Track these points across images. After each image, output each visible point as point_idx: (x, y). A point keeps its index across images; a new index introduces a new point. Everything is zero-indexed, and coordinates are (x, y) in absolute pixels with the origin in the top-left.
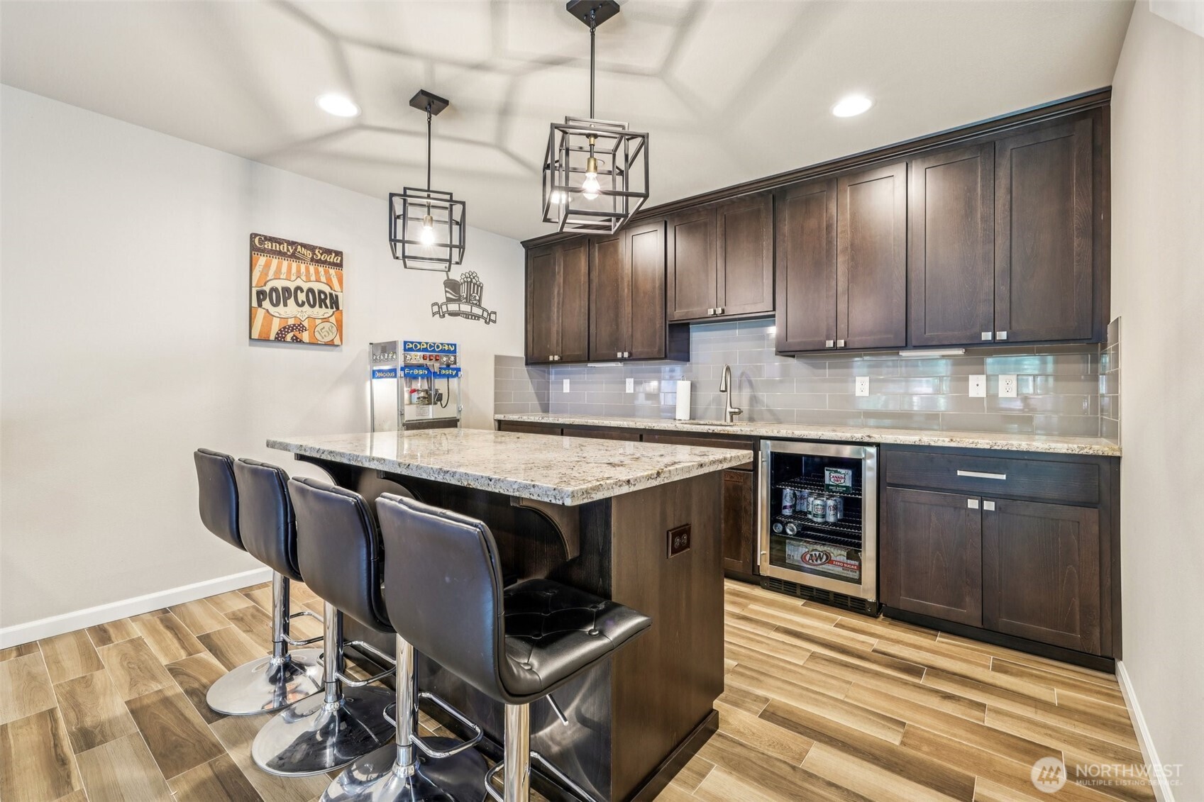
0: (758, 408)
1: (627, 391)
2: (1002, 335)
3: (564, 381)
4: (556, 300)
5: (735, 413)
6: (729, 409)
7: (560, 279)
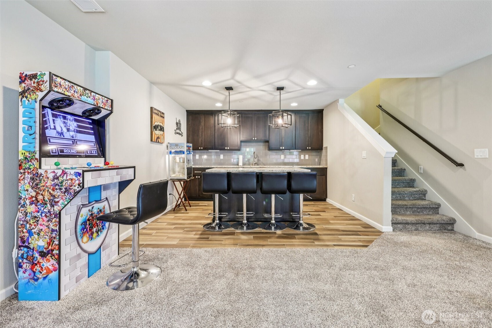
0: (259, 162)
1: (221, 158)
2: (310, 148)
3: (196, 155)
4: (201, 131)
5: (256, 163)
6: (254, 163)
7: (203, 124)
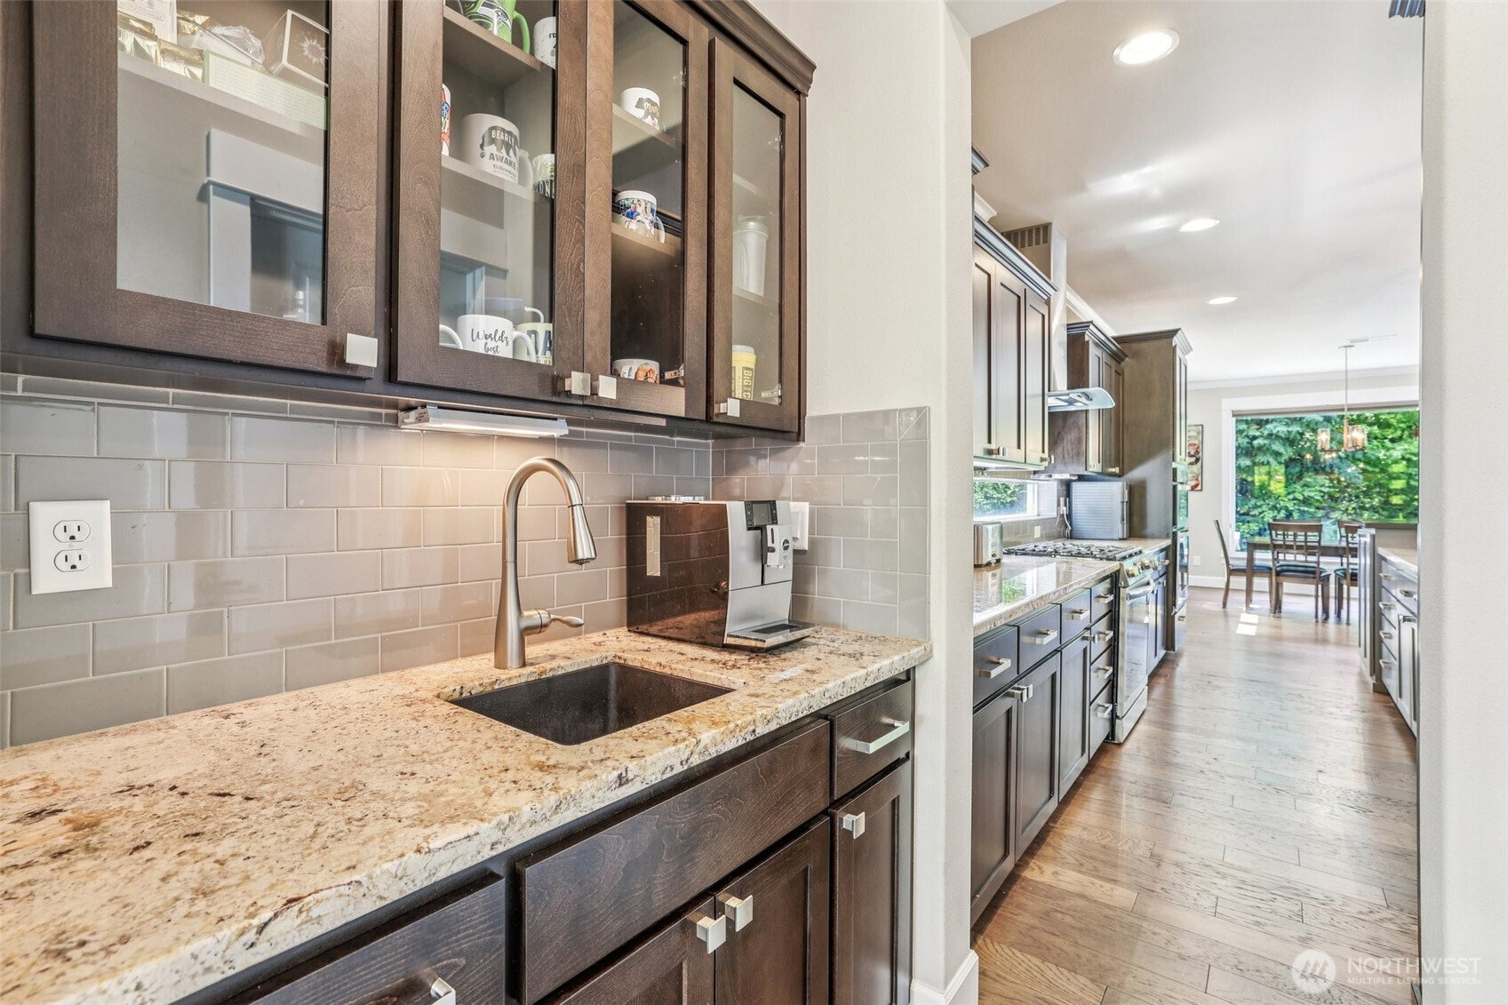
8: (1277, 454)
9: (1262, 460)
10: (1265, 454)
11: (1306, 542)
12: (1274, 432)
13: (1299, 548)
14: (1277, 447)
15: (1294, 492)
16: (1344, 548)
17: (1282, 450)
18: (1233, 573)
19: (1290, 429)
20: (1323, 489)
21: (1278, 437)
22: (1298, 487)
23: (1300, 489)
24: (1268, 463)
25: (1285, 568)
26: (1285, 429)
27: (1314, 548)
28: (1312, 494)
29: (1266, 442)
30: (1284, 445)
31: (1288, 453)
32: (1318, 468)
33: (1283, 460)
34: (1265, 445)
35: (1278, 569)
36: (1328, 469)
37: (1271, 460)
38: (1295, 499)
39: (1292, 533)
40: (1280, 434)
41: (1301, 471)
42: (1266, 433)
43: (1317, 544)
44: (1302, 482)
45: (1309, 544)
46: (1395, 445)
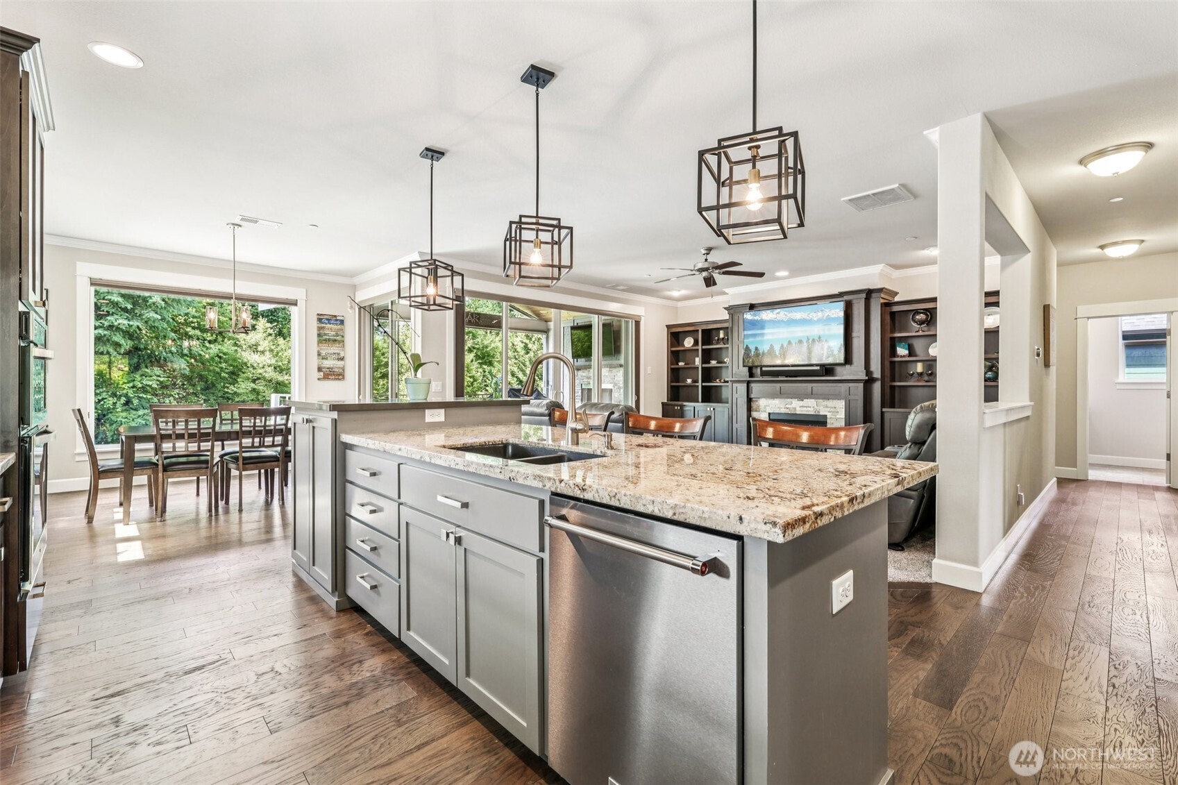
8: (117, 345)
9: (102, 350)
10: (105, 344)
11: (199, 429)
12: (116, 324)
13: (192, 436)
14: (118, 338)
15: (134, 380)
16: (237, 433)
17: (122, 342)
18: (101, 475)
19: (131, 323)
20: (159, 379)
21: (118, 329)
22: (138, 376)
23: (139, 379)
24: (108, 353)
25: (174, 460)
26: (126, 322)
27: (208, 434)
28: (150, 383)
29: (106, 332)
30: (124, 337)
31: (127, 344)
32: (155, 360)
33: (122, 351)
34: (105, 335)
35: (165, 462)
36: (162, 362)
37: (111, 350)
38: (133, 387)
39: (171, 420)
40: (121, 326)
41: (138, 362)
42: (106, 324)
43: (210, 431)
44: (140, 372)
45: (202, 431)
46: (212, 346)
